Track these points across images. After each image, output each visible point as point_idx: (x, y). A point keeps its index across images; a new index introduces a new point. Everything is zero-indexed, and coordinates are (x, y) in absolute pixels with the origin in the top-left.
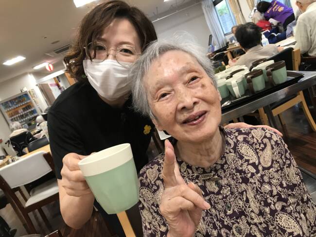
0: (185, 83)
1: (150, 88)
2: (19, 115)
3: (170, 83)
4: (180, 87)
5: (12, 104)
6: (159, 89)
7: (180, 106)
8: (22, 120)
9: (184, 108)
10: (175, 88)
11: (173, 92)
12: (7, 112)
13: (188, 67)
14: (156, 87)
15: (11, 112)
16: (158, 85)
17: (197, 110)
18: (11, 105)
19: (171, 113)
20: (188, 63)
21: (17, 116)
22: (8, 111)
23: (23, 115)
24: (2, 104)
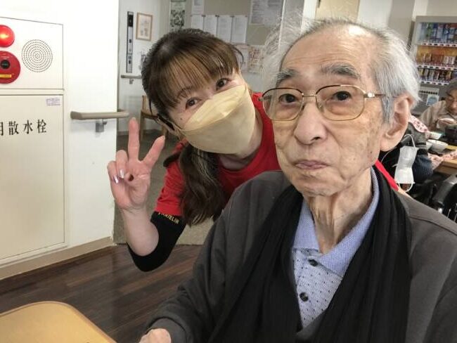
2: (440, 68)
5: (443, 34)
8: (437, 84)
12: (419, 47)
15: (427, 51)
18: (439, 35)
21: (434, 67)
22: (424, 46)
23: (446, 72)
24: (424, 24)
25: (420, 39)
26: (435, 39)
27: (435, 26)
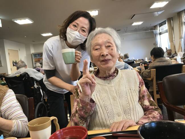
0: (105, 47)
1: (93, 45)
2: (40, 62)
3: (100, 45)
4: (104, 47)
6: (96, 46)
7: (102, 54)
9: (103, 55)
10: (102, 47)
11: (100, 49)
13: (108, 41)
14: (95, 45)
15: (36, 60)
16: (96, 45)
17: (107, 58)
19: (98, 56)
20: (109, 39)
24: (34, 54)
25: (34, 57)
26: (37, 57)
27: (36, 54)
